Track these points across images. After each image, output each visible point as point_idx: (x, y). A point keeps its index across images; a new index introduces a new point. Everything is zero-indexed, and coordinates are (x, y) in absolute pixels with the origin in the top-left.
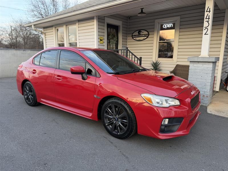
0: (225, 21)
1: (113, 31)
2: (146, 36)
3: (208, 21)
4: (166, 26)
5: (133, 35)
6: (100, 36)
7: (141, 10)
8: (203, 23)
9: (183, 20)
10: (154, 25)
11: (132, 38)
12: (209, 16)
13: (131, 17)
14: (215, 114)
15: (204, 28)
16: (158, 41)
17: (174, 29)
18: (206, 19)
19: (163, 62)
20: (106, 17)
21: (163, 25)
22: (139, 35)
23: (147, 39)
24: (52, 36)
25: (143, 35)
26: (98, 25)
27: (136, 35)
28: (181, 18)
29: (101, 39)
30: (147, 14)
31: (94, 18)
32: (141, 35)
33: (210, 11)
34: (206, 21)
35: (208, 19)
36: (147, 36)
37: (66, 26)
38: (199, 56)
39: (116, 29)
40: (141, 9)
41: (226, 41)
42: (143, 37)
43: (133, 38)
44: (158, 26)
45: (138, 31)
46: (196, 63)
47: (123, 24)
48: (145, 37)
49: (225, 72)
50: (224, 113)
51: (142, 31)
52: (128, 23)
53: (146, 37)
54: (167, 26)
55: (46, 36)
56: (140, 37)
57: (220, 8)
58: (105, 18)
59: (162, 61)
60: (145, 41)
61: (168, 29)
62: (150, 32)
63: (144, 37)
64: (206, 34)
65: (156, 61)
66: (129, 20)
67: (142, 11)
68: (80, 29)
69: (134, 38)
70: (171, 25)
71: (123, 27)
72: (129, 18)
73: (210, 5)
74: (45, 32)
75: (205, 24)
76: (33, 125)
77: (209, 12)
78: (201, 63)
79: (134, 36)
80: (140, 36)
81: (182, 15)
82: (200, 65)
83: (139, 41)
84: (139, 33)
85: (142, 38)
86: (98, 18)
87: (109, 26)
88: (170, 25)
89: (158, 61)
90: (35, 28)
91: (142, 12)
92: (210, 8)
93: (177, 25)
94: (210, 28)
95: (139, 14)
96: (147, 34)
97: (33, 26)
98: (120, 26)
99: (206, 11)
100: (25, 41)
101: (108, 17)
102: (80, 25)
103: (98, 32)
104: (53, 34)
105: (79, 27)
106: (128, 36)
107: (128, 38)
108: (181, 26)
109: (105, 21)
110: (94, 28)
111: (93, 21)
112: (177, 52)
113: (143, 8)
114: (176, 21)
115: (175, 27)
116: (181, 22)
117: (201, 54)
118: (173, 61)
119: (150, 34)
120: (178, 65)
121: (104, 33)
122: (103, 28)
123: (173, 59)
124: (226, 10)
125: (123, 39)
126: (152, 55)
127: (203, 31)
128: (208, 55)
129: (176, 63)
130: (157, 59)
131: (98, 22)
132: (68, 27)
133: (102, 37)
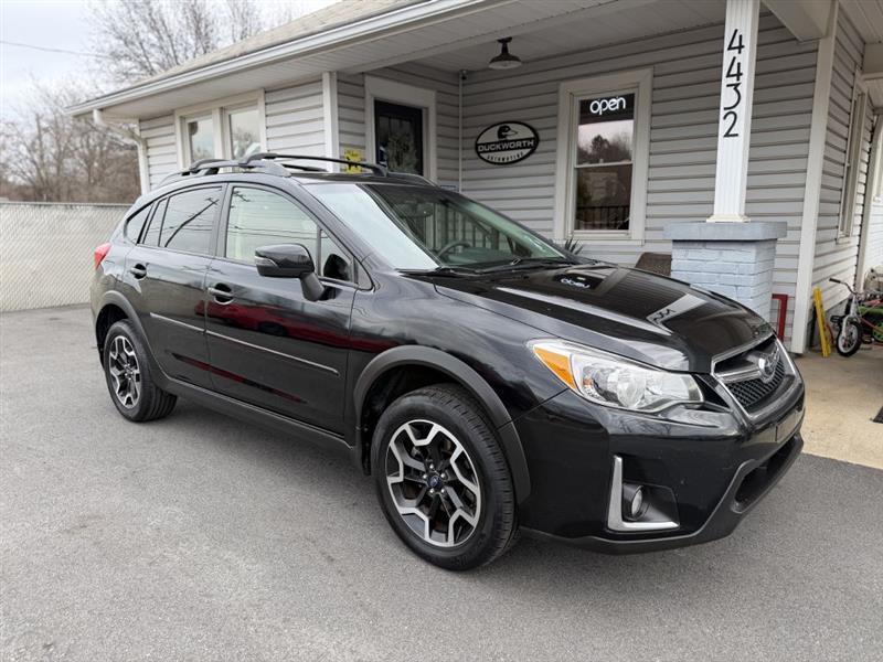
0: (817, 84)
1: (402, 128)
2: (527, 147)
3: (736, 86)
4: (600, 106)
5: (480, 142)
6: (349, 149)
7: (501, 45)
9: (661, 82)
10: (556, 104)
11: (476, 156)
12: (739, 64)
13: (470, 72)
15: (723, 113)
16: (574, 163)
17: (631, 117)
18: (729, 79)
19: (589, 246)
20: (368, 73)
21: (591, 102)
22: (503, 142)
23: (533, 156)
24: (171, 149)
25: (515, 141)
26: (339, 106)
27: (490, 144)
28: (656, 73)
30: (523, 62)
31: (321, 80)
32: (507, 141)
33: (740, 47)
34: (728, 86)
35: (735, 78)
36: (530, 146)
37: (221, 115)
38: (708, 220)
39: (410, 121)
40: (500, 41)
41: (826, 158)
42: (515, 149)
43: (478, 153)
44: (568, 109)
45: (498, 127)
46: (696, 245)
47: (438, 102)
48: (526, 152)
49: (831, 280)
51: (510, 125)
52: (461, 98)
53: (528, 150)
54: (604, 106)
55: (151, 152)
56: (505, 150)
57: (796, 35)
58: (367, 78)
59: (589, 243)
60: (525, 165)
61: (609, 116)
62: (541, 129)
63: (519, 148)
64: (731, 133)
65: (565, 242)
66: (463, 85)
67: (505, 50)
68: (272, 121)
69: (485, 156)
70: (621, 103)
71: (439, 113)
72: (464, 78)
73: (741, 22)
74: (145, 135)
75: (727, 97)
76: (44, 495)
77: (737, 51)
78: (714, 246)
79: (484, 148)
80: (505, 146)
81: (658, 63)
82: (710, 254)
84: (500, 135)
85: (512, 155)
86: (338, 81)
87: (383, 109)
88: (614, 104)
89: (573, 243)
90: (103, 119)
91: (505, 55)
92: (741, 37)
93: (642, 106)
94: (744, 111)
95: (493, 61)
96: (530, 139)
97: (96, 114)
98: (427, 108)
99: (726, 46)
101: (375, 73)
102: (272, 109)
103: (340, 132)
104: (173, 144)
105: (267, 116)
106: (460, 147)
107: (461, 154)
108: (654, 105)
109: (364, 92)
110: (322, 119)
111: (318, 91)
112: (643, 205)
113: (510, 39)
114: (638, 87)
115: (632, 111)
116: (654, 89)
117: (715, 213)
118: (630, 239)
119: (541, 137)
120: (646, 254)
121: (364, 135)
122: (357, 118)
123: (629, 231)
124: (821, 41)
125: (439, 157)
126: (551, 219)
127: (718, 122)
128: (743, 213)
129: (642, 246)
130: (572, 233)
131: (335, 95)
132: (230, 116)
133: (356, 151)
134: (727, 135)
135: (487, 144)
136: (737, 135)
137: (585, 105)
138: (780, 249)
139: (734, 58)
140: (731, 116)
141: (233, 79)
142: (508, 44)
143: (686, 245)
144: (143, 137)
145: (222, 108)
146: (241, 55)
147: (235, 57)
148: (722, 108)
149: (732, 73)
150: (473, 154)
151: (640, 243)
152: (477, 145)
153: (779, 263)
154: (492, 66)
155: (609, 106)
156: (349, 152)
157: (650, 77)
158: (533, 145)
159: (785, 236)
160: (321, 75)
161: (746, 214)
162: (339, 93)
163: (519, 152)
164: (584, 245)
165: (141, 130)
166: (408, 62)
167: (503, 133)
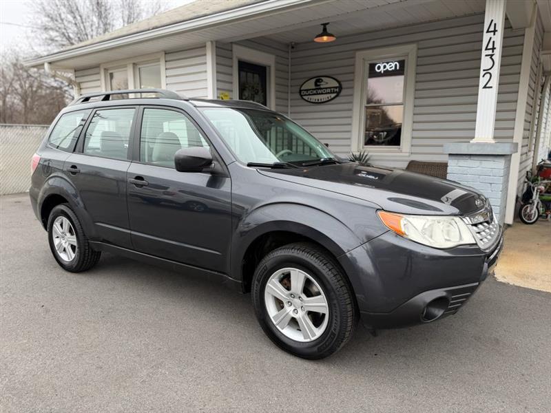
0: (523, 56)
1: (254, 79)
2: (334, 93)
3: (492, 55)
4: (382, 68)
5: (303, 88)
6: (222, 91)
7: (323, 27)
8: (480, 59)
9: (422, 53)
10: (353, 65)
11: (300, 97)
12: (494, 42)
13: (297, 44)
14: (516, 285)
15: (482, 73)
16: (365, 104)
17: (402, 74)
18: (487, 51)
20: (236, 43)
21: (376, 64)
22: (318, 89)
23: (338, 98)
24: (98, 90)
25: (326, 88)
26: (217, 64)
27: (310, 90)
28: (420, 47)
30: (337, 38)
31: (205, 46)
32: (321, 89)
33: (495, 31)
34: (486, 55)
35: (491, 51)
36: (336, 92)
37: (134, 68)
38: (471, 142)
39: (259, 75)
40: (322, 24)
41: (527, 102)
42: (326, 93)
43: (302, 96)
44: (361, 68)
45: (314, 80)
46: (464, 157)
47: (277, 63)
48: (333, 95)
50: (535, 279)
51: (323, 78)
52: (290, 60)
53: (336, 94)
54: (385, 67)
55: (83, 92)
56: (320, 94)
58: (235, 47)
59: (375, 154)
60: (333, 104)
61: (387, 73)
62: (344, 81)
63: (329, 93)
64: (487, 86)
65: (359, 153)
66: (292, 52)
67: (325, 29)
68: (170, 72)
69: (306, 98)
70: (396, 65)
71: (277, 70)
72: (293, 47)
73: (495, 15)
75: (485, 63)
77: (493, 33)
78: (476, 158)
79: (305, 93)
80: (319, 91)
81: (420, 40)
82: (474, 163)
83: (317, 103)
84: (316, 85)
85: (324, 97)
86: (216, 47)
87: (244, 66)
88: (391, 66)
89: (366, 154)
90: (51, 69)
91: (325, 32)
92: (495, 24)
93: (411, 67)
94: (496, 71)
95: (318, 36)
96: (336, 88)
97: (46, 66)
98: (269, 66)
99: (485, 30)
100: (28, 103)
101: (239, 43)
102: (170, 65)
103: (217, 80)
104: (99, 86)
105: (167, 69)
106: (289, 91)
107: (290, 96)
108: (418, 67)
109: (232, 54)
110: (206, 72)
111: (203, 53)
112: (410, 130)
113: (328, 24)
114: (407, 56)
115: (404, 70)
116: (418, 57)
117: (476, 136)
118: (401, 152)
119: (343, 86)
120: (412, 161)
121: (231, 83)
122: (228, 72)
123: (400, 147)
124: (527, 30)
125: (277, 98)
126: (349, 139)
127: (479, 78)
128: (493, 136)
129: (409, 156)
130: (363, 148)
131: (215, 57)
132: (139, 69)
133: (227, 93)
134: (485, 87)
135: (307, 90)
136: (491, 87)
137: (372, 66)
139: (491, 38)
140: (488, 75)
141: (146, 44)
142: (327, 26)
143: (457, 158)
144: (78, 81)
145: (134, 64)
146: (153, 29)
147: (149, 30)
148: (482, 70)
149: (489, 47)
150: (298, 96)
151: (407, 154)
152: (300, 91)
154: (317, 40)
155: (388, 67)
156: (223, 95)
157: (416, 49)
158: (338, 91)
160: (205, 43)
162: (217, 56)
163: (328, 95)
164: (371, 156)
165: (76, 77)
166: (262, 37)
167: (318, 83)
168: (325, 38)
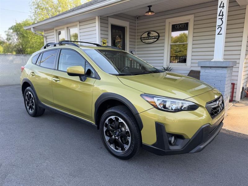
0: (245, 19)
1: (119, 32)
2: (156, 38)
3: (222, 19)
4: (178, 26)
5: (142, 37)
6: (103, 39)
7: (149, 8)
8: (216, 21)
10: (165, 26)
12: (223, 12)
13: (139, 16)
14: (229, 130)
15: (217, 27)
16: (170, 43)
17: (187, 30)
18: (219, 17)
19: (175, 68)
20: (110, 17)
21: (175, 25)
22: (149, 37)
23: (158, 41)
24: (53, 39)
25: (153, 37)
26: (101, 26)
27: (145, 37)
28: (195, 16)
29: (104, 42)
30: (155, 13)
31: (95, 19)
32: (150, 37)
33: (223, 7)
34: (219, 19)
37: (67, 29)
38: (212, 61)
39: (122, 31)
40: (148, 6)
42: (152, 39)
43: (141, 40)
44: (168, 27)
46: (208, 68)
47: (130, 25)
51: (151, 32)
52: (136, 24)
53: (156, 39)
55: (48, 40)
56: (150, 39)
57: (239, 4)
60: (155, 44)
62: (160, 33)
63: (154, 39)
65: (167, 67)
66: (137, 20)
67: (150, 9)
68: (81, 31)
69: (143, 41)
70: (184, 25)
71: (130, 29)
72: (137, 18)
74: (46, 35)
75: (219, 22)
78: (213, 69)
79: (143, 39)
80: (150, 38)
81: (196, 13)
82: (213, 71)
83: (148, 43)
84: (148, 35)
86: (100, 19)
87: (114, 27)
89: (170, 67)
90: (34, 30)
91: (150, 11)
92: (223, 3)
93: (191, 26)
94: (224, 26)
95: (147, 12)
96: (157, 36)
98: (126, 27)
99: (219, 6)
101: (112, 17)
102: (81, 27)
103: (101, 34)
105: (80, 29)
106: (136, 38)
107: (136, 41)
108: (195, 26)
109: (108, 22)
110: (96, 30)
111: (95, 22)
112: (191, 56)
113: (151, 6)
114: (190, 20)
115: (188, 28)
116: (195, 21)
117: (214, 58)
118: (187, 66)
119: (160, 35)
120: (192, 70)
121: (108, 35)
122: (106, 30)
123: (186, 63)
124: (247, 6)
125: (130, 41)
126: (163, 60)
127: (215, 31)
128: (223, 58)
129: (190, 68)
130: (169, 64)
131: (100, 23)
132: (69, 29)
133: (105, 40)
134: (218, 34)
135: (144, 38)
136: (221, 34)
137: (173, 26)
138: (234, 69)
139: (221, 10)
140: (220, 28)
143: (205, 68)
145: (67, 27)
149: (220, 15)
150: (140, 40)
151: (189, 67)
152: (141, 38)
153: (234, 74)
155: (181, 26)
156: (103, 40)
158: (158, 38)
159: (236, 66)
160: (95, 17)
161: (224, 59)
162: (101, 23)
164: (173, 68)
165: (45, 34)
166: (120, 13)
167: (149, 34)
168: (150, 13)
